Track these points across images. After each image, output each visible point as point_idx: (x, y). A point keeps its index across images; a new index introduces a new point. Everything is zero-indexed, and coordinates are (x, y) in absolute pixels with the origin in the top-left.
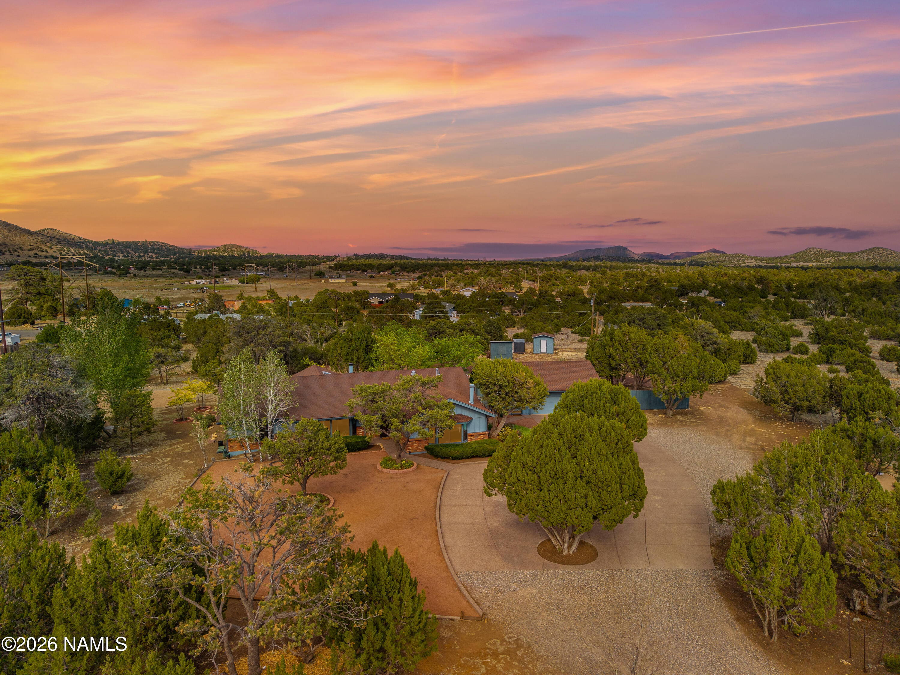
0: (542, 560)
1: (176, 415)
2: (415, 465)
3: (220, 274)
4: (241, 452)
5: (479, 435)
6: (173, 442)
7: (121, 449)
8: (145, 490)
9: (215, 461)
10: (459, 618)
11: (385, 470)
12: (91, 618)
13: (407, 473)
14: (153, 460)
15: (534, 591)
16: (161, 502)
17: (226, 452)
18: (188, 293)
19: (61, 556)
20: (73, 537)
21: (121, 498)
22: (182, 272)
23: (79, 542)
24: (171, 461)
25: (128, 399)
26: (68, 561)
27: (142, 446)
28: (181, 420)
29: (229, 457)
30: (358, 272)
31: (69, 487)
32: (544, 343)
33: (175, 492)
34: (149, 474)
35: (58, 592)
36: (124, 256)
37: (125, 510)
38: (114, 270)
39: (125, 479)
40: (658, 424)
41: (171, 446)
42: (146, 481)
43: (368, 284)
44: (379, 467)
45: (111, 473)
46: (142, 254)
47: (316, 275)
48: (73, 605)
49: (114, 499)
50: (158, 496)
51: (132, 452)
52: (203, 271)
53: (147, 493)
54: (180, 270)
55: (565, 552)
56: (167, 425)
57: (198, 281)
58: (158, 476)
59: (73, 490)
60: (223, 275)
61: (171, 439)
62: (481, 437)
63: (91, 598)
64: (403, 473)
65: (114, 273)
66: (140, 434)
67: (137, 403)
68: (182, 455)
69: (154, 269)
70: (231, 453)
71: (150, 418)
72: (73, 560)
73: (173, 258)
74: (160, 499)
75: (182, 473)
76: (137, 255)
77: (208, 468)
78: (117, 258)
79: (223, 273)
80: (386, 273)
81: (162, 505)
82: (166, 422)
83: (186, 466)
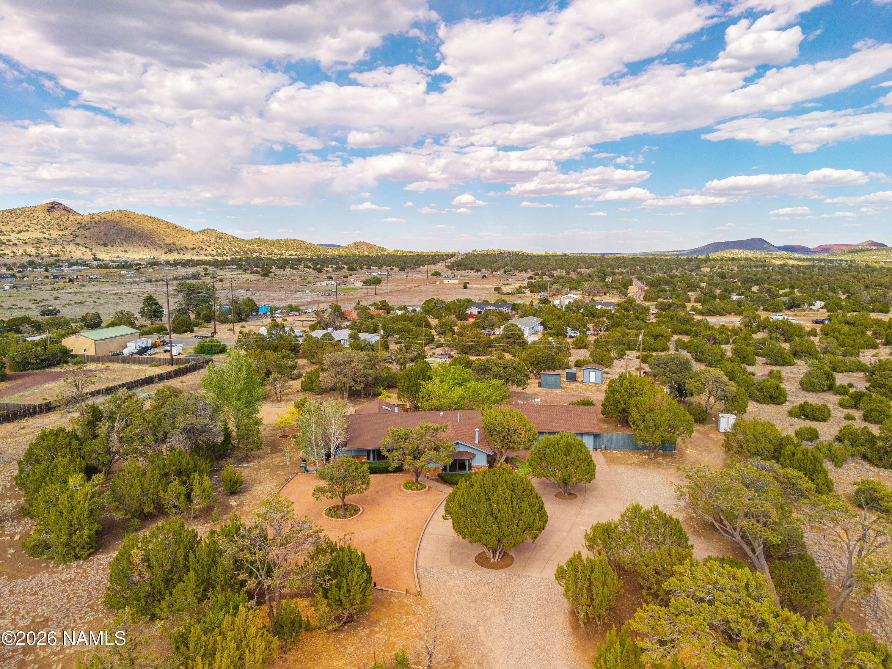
0: (475, 563)
1: (279, 433)
2: (427, 487)
3: (348, 274)
4: (313, 468)
5: (481, 467)
6: (275, 455)
7: (241, 459)
8: (251, 492)
9: (297, 473)
10: (404, 593)
11: (405, 490)
12: (206, 569)
13: (419, 493)
14: (259, 469)
15: (458, 582)
16: (258, 502)
17: (305, 468)
18: (318, 296)
19: (196, 536)
20: (206, 521)
21: (236, 497)
22: (315, 272)
23: (209, 525)
24: (270, 471)
25: (245, 426)
26: (198, 539)
27: (255, 457)
28: (283, 437)
29: (307, 471)
30: (472, 272)
31: (204, 491)
32: (592, 374)
33: (268, 495)
34: (255, 480)
35: (191, 556)
36: (269, 254)
37: (237, 506)
38: (259, 270)
39: (238, 484)
40: (638, 465)
41: (273, 458)
42: (252, 485)
43: (479, 286)
44: (402, 487)
45: (230, 481)
46: (283, 252)
47: (433, 275)
48: (198, 562)
49: (232, 497)
50: (257, 497)
51: (248, 462)
52: (333, 271)
53: (251, 494)
54: (314, 269)
55: (492, 560)
56: (273, 440)
57: (328, 282)
58: (260, 482)
59: (206, 493)
60: (351, 275)
61: (273, 453)
62: (483, 469)
63: (206, 560)
64: (417, 494)
65: (259, 273)
66: (252, 450)
67: (250, 429)
68: (278, 467)
69: (292, 268)
70: (308, 468)
71: (259, 439)
72: (201, 538)
73: (310, 255)
74: (258, 500)
75: (275, 481)
76: (279, 252)
77: (292, 479)
78: (262, 256)
79: (352, 273)
80: (498, 273)
81: (258, 504)
82: (273, 438)
83: (279, 476)
